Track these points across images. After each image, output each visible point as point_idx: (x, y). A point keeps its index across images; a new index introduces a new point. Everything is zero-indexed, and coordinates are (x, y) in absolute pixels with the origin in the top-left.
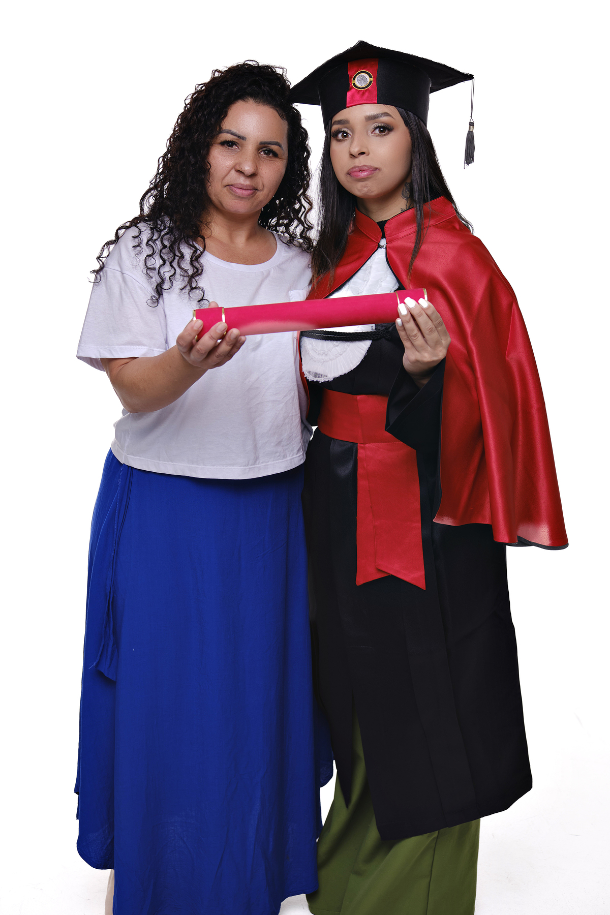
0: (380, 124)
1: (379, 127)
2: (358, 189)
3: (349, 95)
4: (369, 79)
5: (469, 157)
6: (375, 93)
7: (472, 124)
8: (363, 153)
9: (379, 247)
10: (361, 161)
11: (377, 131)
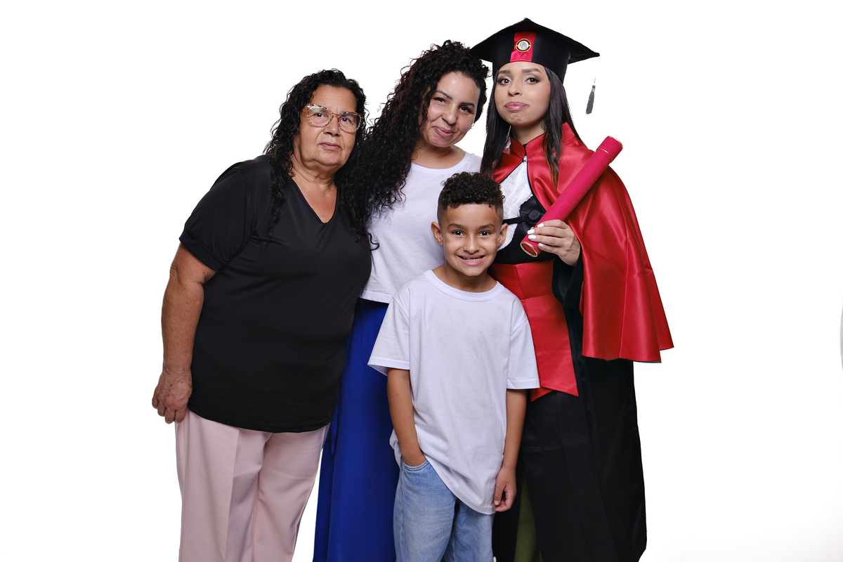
0: (532, 76)
1: (531, 79)
2: (511, 118)
3: (513, 54)
4: (528, 45)
5: (589, 110)
6: (531, 55)
7: (594, 87)
8: (518, 94)
9: (523, 161)
10: (516, 99)
11: (529, 81)
